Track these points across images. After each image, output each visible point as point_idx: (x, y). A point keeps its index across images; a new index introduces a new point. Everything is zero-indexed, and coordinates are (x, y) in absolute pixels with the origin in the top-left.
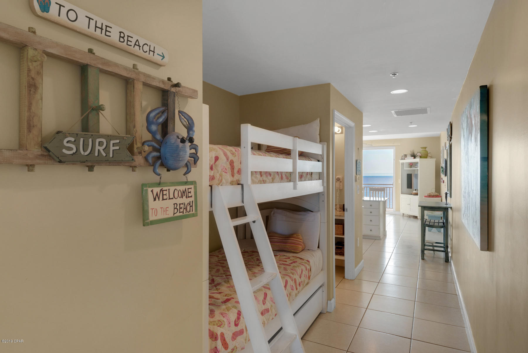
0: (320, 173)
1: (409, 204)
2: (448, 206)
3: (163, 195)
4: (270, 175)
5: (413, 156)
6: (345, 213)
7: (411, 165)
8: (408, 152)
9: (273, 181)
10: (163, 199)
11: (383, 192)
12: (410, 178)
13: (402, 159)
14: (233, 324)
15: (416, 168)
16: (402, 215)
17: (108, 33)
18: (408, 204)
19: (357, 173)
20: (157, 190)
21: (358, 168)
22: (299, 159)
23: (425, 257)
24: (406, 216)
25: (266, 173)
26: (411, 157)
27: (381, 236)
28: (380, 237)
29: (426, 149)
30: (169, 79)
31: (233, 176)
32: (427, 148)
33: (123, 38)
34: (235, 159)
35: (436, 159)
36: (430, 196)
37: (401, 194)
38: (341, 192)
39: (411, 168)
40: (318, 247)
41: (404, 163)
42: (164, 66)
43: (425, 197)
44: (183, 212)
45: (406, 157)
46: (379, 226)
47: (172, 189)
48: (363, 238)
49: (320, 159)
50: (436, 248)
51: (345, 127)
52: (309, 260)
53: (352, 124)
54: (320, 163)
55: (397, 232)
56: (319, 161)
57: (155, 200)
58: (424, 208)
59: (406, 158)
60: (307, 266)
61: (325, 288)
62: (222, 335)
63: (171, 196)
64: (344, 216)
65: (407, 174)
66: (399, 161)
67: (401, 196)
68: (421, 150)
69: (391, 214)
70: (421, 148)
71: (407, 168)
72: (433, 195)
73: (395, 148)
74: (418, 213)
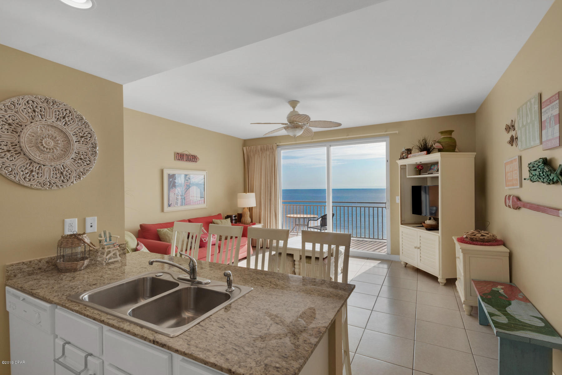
1: (419, 248)
5: (424, 151)
7: (420, 168)
8: (414, 142)
12: (416, 192)
13: (402, 158)
15: (432, 174)
16: (404, 266)
18: (416, 248)
29: (451, 134)
32: (453, 133)
35: (475, 153)
37: (402, 224)
39: (420, 174)
41: (405, 165)
45: (411, 153)
59: (409, 156)
65: (412, 186)
66: (397, 163)
67: (400, 228)
68: (442, 137)
69: (382, 260)
70: (440, 134)
71: (411, 175)
72: (484, 238)
73: (388, 139)
74: (439, 270)
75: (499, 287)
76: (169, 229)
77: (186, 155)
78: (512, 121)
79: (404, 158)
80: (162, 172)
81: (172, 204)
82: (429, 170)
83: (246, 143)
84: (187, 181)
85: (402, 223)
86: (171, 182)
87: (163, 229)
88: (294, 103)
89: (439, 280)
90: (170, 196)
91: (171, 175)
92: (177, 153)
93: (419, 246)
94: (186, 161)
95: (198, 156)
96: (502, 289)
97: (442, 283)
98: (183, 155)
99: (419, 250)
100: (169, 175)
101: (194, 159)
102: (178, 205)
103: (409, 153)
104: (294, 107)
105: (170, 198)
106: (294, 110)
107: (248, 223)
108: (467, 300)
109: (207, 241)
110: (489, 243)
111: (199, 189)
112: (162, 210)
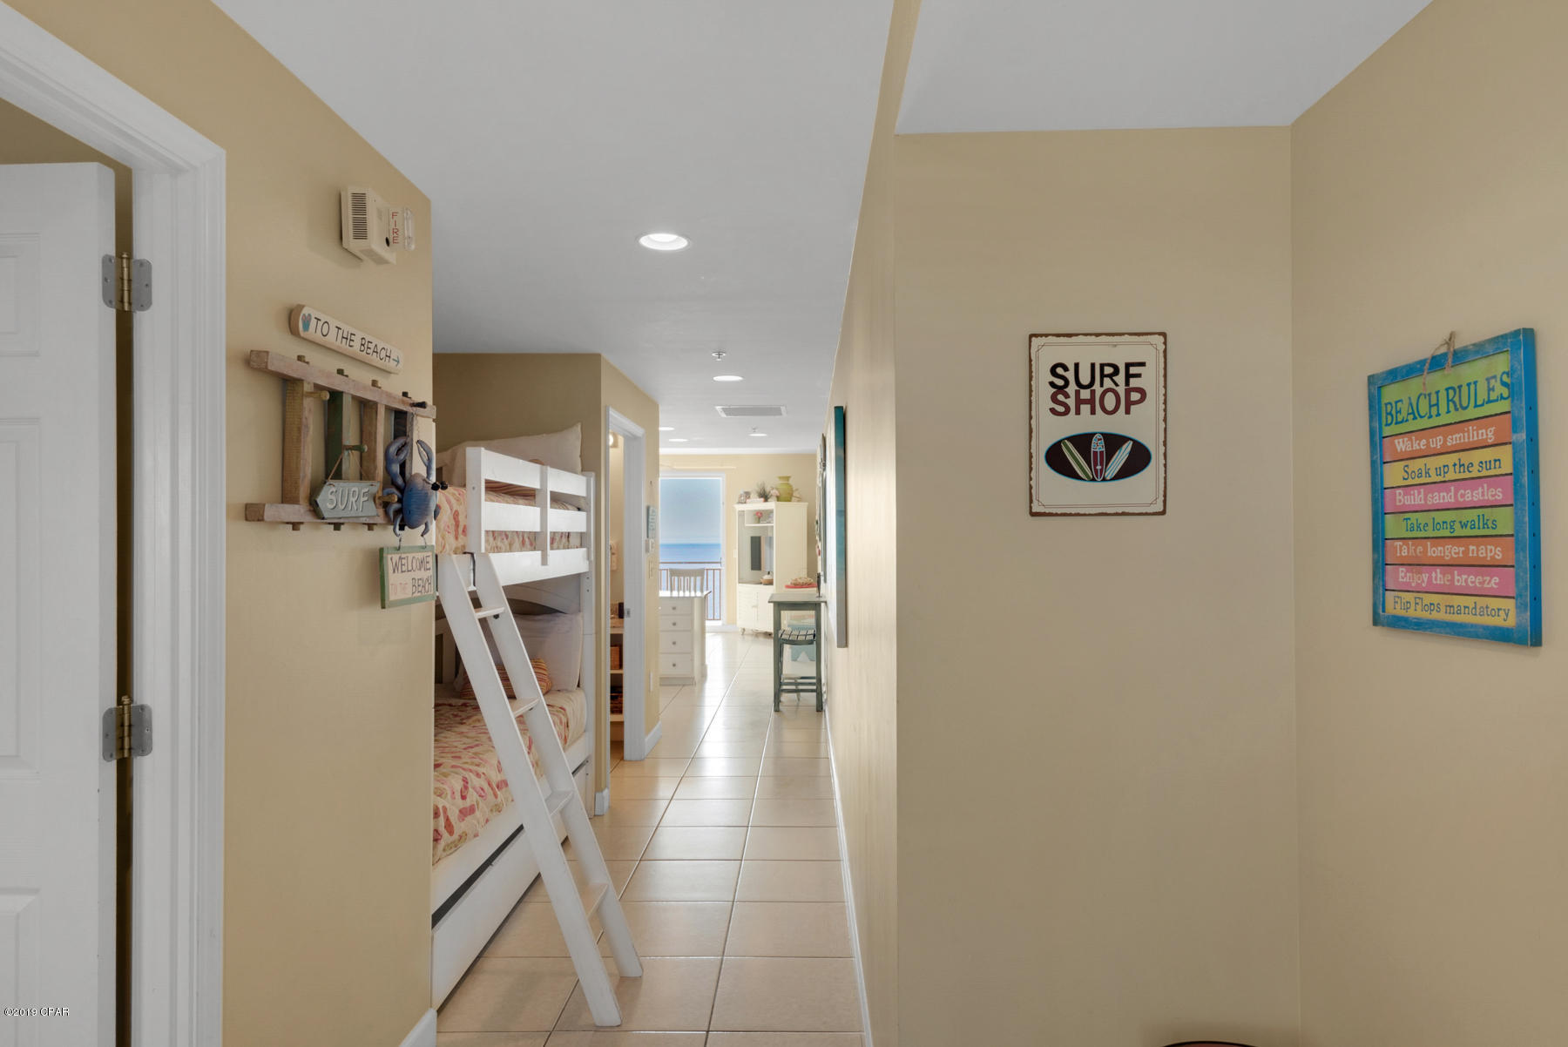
0: (581, 534)
2: (822, 599)
3: (402, 565)
4: (507, 536)
5: (762, 497)
6: (626, 619)
7: (760, 516)
8: (753, 488)
9: (510, 549)
10: (402, 572)
11: (699, 578)
12: (756, 544)
13: (740, 503)
14: (458, 795)
15: (769, 523)
17: (352, 343)
18: (751, 607)
19: (650, 535)
20: (396, 557)
21: (650, 524)
22: (551, 507)
23: (781, 707)
24: (748, 635)
25: (501, 533)
26: (760, 498)
27: (696, 674)
28: (693, 678)
30: (405, 394)
31: (457, 538)
32: (790, 480)
33: (363, 345)
34: (460, 509)
35: (807, 504)
36: (796, 585)
37: (740, 582)
38: (616, 574)
39: (759, 522)
40: (578, 686)
41: (744, 511)
42: (397, 374)
43: (788, 587)
44: (421, 592)
45: (749, 497)
46: (691, 653)
47: (410, 556)
48: (661, 685)
49: (582, 505)
50: (801, 687)
51: (625, 437)
52: (565, 706)
53: (638, 431)
54: (583, 515)
55: (731, 667)
56: (579, 509)
57: (394, 571)
58: (780, 606)
59: (747, 501)
60: (563, 717)
61: (591, 768)
62: (445, 809)
63: (410, 568)
64: (623, 627)
65: (752, 538)
67: (738, 588)
68: (780, 483)
70: (778, 480)
71: (750, 524)
72: (803, 583)
73: (724, 474)
82: (768, 518)
93: (757, 604)
103: (747, 497)
110: (807, 586)
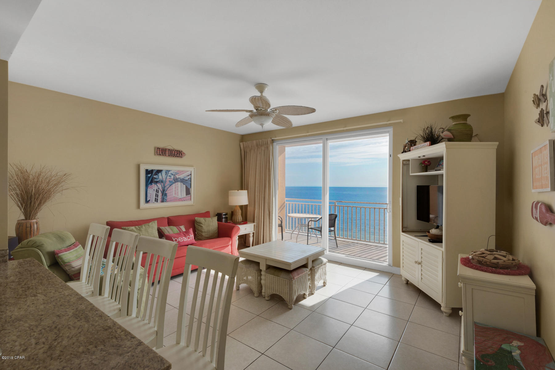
1: (420, 263)
5: (428, 141)
7: (427, 164)
8: (416, 132)
13: (404, 151)
15: (440, 170)
16: (405, 282)
18: (416, 262)
26: (425, 142)
29: (466, 120)
32: (469, 119)
35: (497, 143)
37: (403, 232)
39: (426, 171)
41: (409, 160)
43: (465, 261)
59: (412, 148)
65: (418, 187)
66: (399, 158)
67: (401, 236)
68: (453, 124)
69: (382, 272)
70: (451, 120)
71: (415, 173)
72: (498, 263)
73: (391, 130)
74: (442, 295)
75: (516, 343)
76: (137, 227)
77: (169, 150)
78: (542, 86)
79: (406, 152)
80: (138, 167)
81: (151, 201)
82: (437, 166)
83: (243, 138)
84: (170, 177)
85: (404, 230)
86: (150, 177)
87: (129, 227)
88: (261, 87)
89: (442, 308)
90: (148, 192)
91: (149, 170)
92: (158, 148)
93: (421, 261)
94: (169, 156)
95: (184, 151)
96: (519, 348)
97: (445, 313)
98: (165, 150)
99: (420, 266)
100: (147, 170)
101: (179, 154)
102: (157, 202)
103: (413, 145)
104: (261, 92)
105: (148, 194)
106: (262, 95)
107: (238, 222)
108: (467, 350)
109: (178, 241)
110: (506, 270)
111: (185, 186)
112: (138, 207)
